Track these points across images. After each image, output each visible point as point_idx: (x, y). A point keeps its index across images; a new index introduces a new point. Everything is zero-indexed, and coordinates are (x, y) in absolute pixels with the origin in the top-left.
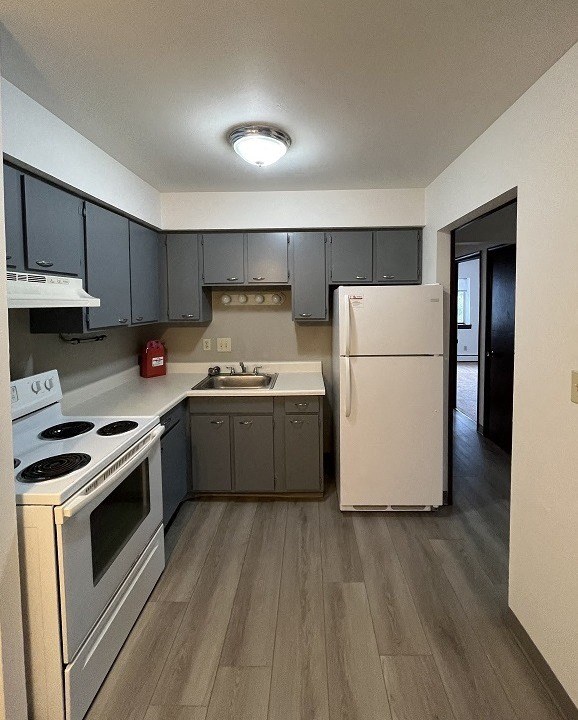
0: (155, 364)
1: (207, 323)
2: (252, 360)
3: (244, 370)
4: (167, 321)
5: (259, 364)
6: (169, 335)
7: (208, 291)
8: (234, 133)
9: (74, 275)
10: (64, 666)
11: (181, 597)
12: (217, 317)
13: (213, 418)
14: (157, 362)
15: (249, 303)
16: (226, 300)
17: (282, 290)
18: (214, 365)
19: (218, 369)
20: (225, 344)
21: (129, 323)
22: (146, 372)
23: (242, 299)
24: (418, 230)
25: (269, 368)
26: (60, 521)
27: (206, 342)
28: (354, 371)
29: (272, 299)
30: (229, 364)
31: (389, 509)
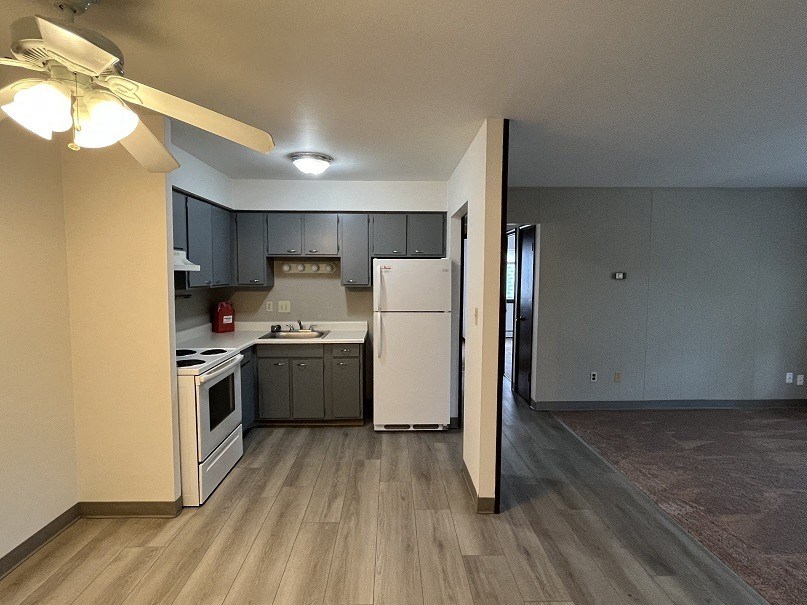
0: (225, 321)
1: (270, 288)
2: (308, 320)
3: (301, 328)
4: (236, 285)
5: (315, 323)
6: (237, 297)
7: (271, 260)
8: (293, 156)
9: (182, 249)
10: (199, 463)
11: (255, 465)
12: (278, 282)
13: (276, 361)
14: (227, 320)
15: (306, 271)
16: (286, 268)
17: (334, 261)
18: (275, 323)
19: (279, 327)
20: (285, 306)
21: (211, 285)
22: (218, 328)
23: (300, 268)
24: (444, 214)
25: (322, 326)
26: (198, 384)
27: (269, 304)
28: (384, 322)
29: (325, 268)
30: (288, 323)
31: (412, 429)
